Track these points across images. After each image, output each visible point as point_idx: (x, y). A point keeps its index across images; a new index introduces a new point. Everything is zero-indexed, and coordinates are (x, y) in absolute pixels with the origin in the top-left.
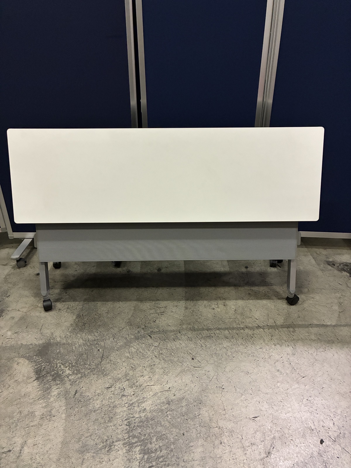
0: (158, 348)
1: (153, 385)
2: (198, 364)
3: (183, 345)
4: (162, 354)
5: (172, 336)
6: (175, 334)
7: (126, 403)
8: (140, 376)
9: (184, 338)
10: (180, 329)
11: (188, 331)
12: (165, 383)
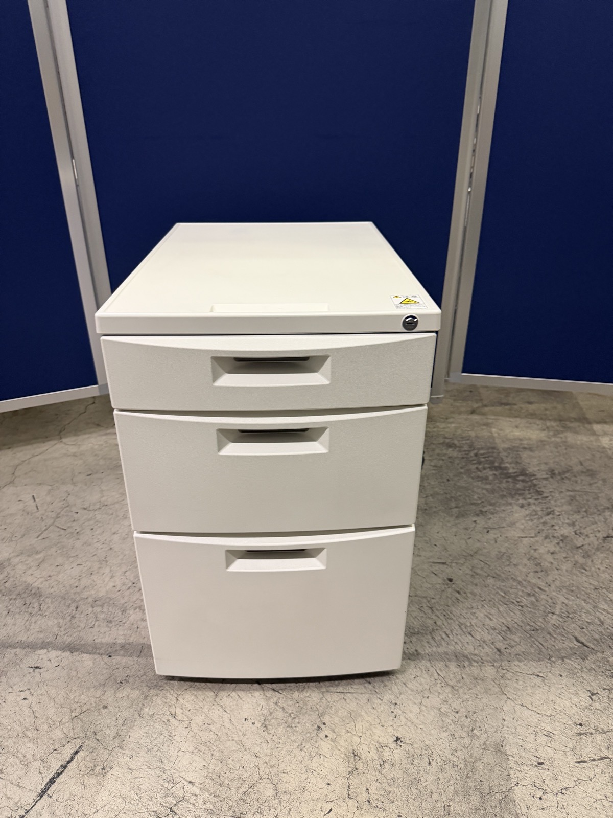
0: (543, 607)
1: (522, 537)
2: (437, 569)
3: (482, 615)
4: (529, 595)
5: (517, 639)
6: (512, 647)
7: (559, 515)
8: (556, 553)
9: (483, 633)
10: (502, 660)
11: (475, 655)
12: (500, 539)
